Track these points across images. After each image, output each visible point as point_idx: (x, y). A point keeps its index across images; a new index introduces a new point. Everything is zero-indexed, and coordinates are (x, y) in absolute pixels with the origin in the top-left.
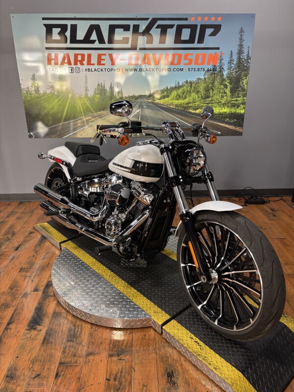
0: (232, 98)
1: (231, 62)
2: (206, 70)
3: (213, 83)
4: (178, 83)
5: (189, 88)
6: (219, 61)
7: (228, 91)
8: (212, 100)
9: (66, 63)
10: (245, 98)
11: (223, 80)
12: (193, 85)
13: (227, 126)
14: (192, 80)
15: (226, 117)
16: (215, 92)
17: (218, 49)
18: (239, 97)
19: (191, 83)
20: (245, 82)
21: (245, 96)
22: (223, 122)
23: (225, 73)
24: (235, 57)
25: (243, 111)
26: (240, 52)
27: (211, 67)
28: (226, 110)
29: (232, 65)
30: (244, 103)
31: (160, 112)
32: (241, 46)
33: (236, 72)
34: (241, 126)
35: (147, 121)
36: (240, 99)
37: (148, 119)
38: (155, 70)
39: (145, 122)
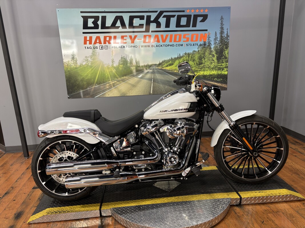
0: (218, 63)
1: (216, 39)
2: (199, 45)
3: (204, 54)
4: (180, 55)
5: (187, 58)
6: (208, 39)
7: (215, 58)
8: (204, 66)
9: (98, 43)
10: (227, 63)
11: (211, 51)
12: (190, 56)
13: (216, 84)
14: (189, 52)
15: (215, 78)
16: (206, 60)
17: (206, 30)
18: (223, 63)
19: (189, 54)
20: (226, 52)
21: (227, 62)
22: (213, 81)
23: (212, 47)
24: (219, 36)
25: (226, 73)
26: (222, 32)
27: (202, 43)
28: (214, 72)
29: (217, 41)
30: (227, 67)
31: (167, 76)
32: (222, 28)
33: (220, 46)
34: (226, 83)
36: (224, 64)
37: (159, 81)
38: (163, 46)
39: (156, 84)
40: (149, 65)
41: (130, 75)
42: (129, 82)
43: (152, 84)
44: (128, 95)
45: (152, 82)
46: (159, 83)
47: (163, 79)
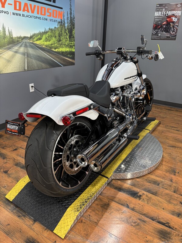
0: (70, 42)
1: (67, 19)
2: (58, 21)
3: (62, 31)
4: (46, 29)
5: (51, 33)
6: (63, 17)
7: (68, 37)
8: (62, 43)
10: (74, 42)
11: (66, 30)
12: (53, 32)
13: (69, 59)
14: (52, 28)
15: (68, 54)
16: (63, 37)
17: (62, 8)
18: (72, 41)
19: (52, 30)
20: (73, 32)
21: (74, 41)
22: (67, 57)
23: (66, 25)
24: (69, 16)
25: (74, 50)
26: (71, 14)
27: (60, 20)
28: (68, 49)
29: (69, 21)
30: (74, 45)
31: (37, 51)
32: (71, 9)
33: (70, 25)
34: (73, 58)
35: (31, 58)
36: (72, 43)
37: (31, 56)
38: (32, 17)
39: (29, 59)
40: (22, 37)
41: (4, 48)
42: (3, 56)
43: (26, 59)
44: (4, 72)
45: (26, 57)
46: (32, 58)
47: (35, 54)
